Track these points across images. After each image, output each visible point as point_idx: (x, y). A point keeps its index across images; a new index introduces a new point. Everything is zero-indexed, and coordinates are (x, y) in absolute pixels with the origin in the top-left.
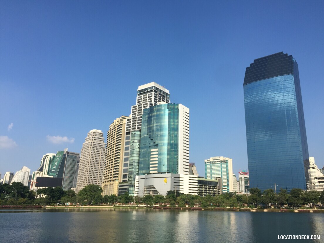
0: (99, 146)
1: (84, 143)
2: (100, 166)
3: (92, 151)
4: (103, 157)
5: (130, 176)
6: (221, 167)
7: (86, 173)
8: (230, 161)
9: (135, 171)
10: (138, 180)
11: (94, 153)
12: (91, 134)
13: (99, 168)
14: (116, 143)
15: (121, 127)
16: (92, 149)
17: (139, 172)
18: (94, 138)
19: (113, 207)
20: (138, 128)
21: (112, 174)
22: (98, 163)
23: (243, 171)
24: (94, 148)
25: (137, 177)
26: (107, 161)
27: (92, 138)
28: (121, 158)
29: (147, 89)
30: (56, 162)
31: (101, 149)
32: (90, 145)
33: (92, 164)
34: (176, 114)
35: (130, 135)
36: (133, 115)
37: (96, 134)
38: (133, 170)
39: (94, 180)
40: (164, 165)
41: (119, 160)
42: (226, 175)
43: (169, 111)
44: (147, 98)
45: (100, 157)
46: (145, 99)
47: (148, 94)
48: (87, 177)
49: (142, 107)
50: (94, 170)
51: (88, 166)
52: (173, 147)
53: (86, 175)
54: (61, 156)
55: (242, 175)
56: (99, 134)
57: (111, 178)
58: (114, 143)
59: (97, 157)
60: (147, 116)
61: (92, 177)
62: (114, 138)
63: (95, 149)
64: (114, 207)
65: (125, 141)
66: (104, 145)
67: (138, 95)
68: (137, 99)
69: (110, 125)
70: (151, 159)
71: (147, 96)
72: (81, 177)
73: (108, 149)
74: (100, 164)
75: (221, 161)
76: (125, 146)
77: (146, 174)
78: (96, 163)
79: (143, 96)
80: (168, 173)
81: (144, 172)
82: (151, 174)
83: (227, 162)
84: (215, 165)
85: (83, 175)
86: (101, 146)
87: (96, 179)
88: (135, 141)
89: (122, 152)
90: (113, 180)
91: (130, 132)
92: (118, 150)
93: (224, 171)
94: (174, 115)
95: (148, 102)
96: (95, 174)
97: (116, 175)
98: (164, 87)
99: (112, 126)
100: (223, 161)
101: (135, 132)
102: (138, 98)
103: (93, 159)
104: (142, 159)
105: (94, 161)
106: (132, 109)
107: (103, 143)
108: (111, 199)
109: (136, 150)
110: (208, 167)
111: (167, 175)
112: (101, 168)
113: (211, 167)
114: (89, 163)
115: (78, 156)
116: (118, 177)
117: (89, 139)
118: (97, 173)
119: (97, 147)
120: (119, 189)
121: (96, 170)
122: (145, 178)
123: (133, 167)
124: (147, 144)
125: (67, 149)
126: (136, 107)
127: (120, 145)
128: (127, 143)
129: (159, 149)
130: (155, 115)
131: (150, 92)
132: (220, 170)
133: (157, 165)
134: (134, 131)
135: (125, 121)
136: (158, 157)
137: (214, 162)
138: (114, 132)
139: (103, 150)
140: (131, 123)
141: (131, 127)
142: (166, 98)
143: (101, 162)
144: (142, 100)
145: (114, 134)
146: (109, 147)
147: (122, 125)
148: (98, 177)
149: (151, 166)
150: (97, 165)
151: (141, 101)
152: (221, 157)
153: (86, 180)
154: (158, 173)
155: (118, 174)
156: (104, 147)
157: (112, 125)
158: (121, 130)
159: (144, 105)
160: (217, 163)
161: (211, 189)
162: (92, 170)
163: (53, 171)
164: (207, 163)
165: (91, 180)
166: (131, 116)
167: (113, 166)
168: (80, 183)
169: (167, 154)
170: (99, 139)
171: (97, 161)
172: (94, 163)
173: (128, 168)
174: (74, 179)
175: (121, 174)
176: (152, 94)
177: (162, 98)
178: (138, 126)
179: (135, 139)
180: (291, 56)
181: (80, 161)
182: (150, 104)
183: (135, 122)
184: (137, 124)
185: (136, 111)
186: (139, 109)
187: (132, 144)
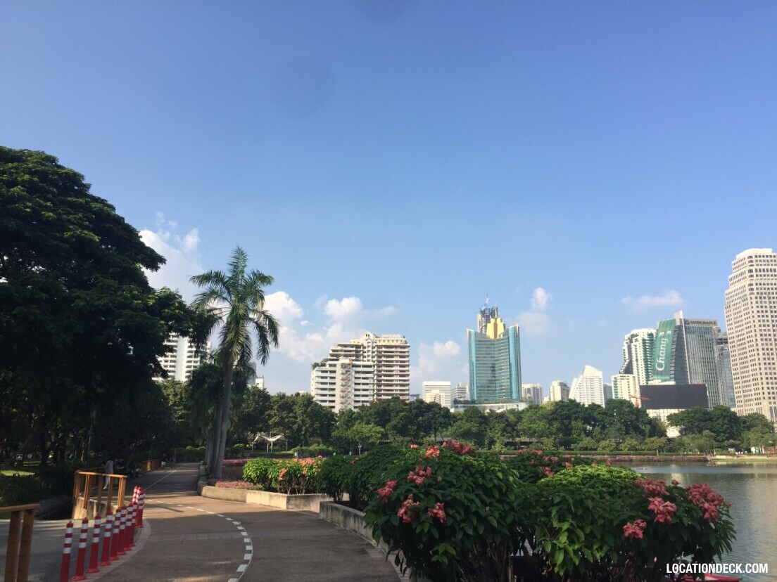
0: (775, 291)
1: (726, 292)
3: (758, 306)
7: (757, 367)
11: (767, 311)
12: (741, 263)
16: (757, 302)
18: (754, 274)
24: (761, 298)
27: (748, 274)
30: (661, 348)
32: (748, 292)
33: (769, 342)
37: (757, 261)
51: (758, 350)
53: (758, 372)
54: (669, 332)
56: (766, 259)
63: (767, 300)
72: (744, 380)
85: (747, 374)
103: (767, 328)
105: (771, 332)
114: (756, 340)
115: (714, 327)
117: (740, 278)
119: (771, 296)
125: (681, 312)
153: (760, 387)
162: (773, 359)
163: (660, 369)
168: (745, 396)
170: (770, 273)
172: (773, 339)
174: (719, 385)
181: (727, 339)
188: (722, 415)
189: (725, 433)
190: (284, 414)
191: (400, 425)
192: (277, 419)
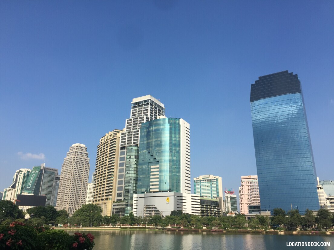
0: (82, 161)
1: (65, 158)
2: (84, 183)
3: (75, 166)
4: (86, 174)
5: (126, 195)
6: (211, 186)
7: (68, 191)
8: (220, 180)
9: (132, 189)
10: (136, 199)
11: (77, 169)
12: (73, 148)
13: (82, 186)
14: (109, 159)
15: (115, 141)
16: (75, 165)
17: (138, 190)
18: (77, 153)
19: (118, 228)
20: (134, 143)
21: (105, 192)
22: (81, 180)
23: (229, 191)
24: (77, 163)
25: (135, 196)
26: (97, 178)
27: (74, 153)
28: (115, 175)
29: (142, 102)
30: (32, 178)
31: (84, 165)
32: (73, 160)
33: (75, 181)
34: (177, 129)
35: (125, 150)
36: (127, 128)
37: (79, 148)
38: (130, 187)
39: (77, 198)
40: (166, 183)
41: (112, 177)
42: (216, 194)
43: (170, 125)
44: (143, 112)
45: (84, 174)
46: (140, 112)
47: (143, 107)
48: (69, 195)
49: (137, 121)
50: (77, 188)
51: (70, 184)
52: (175, 164)
53: (68, 192)
54: (37, 172)
55: (228, 194)
56: (82, 148)
57: (102, 196)
58: (106, 159)
59: (80, 173)
60: (146, 130)
61: (75, 195)
62: (107, 153)
63: (79, 164)
64: (120, 229)
65: (120, 156)
66: (87, 160)
67: (132, 108)
68: (131, 112)
69: (101, 139)
70: (151, 177)
71: (143, 109)
72: (62, 195)
73: (98, 165)
74: (83, 181)
75: (211, 180)
76: (119, 162)
77: (145, 193)
78: (78, 180)
79: (138, 109)
80: (170, 191)
81: (144, 190)
82: (151, 192)
83: (217, 181)
84: (205, 183)
85: (64, 193)
86: (85, 162)
87: (79, 197)
88: (133, 157)
89: (117, 168)
90: (106, 199)
91: (125, 147)
92: (111, 167)
93: (214, 190)
94: (175, 130)
95: (144, 115)
96: (78, 192)
97: (109, 194)
98: (159, 100)
99: (103, 140)
100: (213, 180)
101: (132, 147)
102: (133, 111)
103: (76, 175)
104: (141, 176)
105: (77, 177)
106: (126, 122)
107: (87, 158)
109: (132, 166)
110: (198, 185)
111: (168, 193)
112: (84, 186)
113: (200, 185)
114: (71, 180)
115: (56, 172)
116: (111, 195)
117: (71, 154)
118: (80, 191)
119: (80, 163)
120: (113, 209)
121: (79, 187)
122: (144, 197)
123: (130, 185)
124: (146, 160)
125: (44, 164)
126: (131, 120)
127: (114, 160)
128: (122, 159)
129: (160, 166)
130: (153, 130)
131: (145, 105)
132: (210, 189)
133: (158, 183)
134: (131, 146)
135: (119, 135)
136: (160, 174)
137: (204, 181)
138: (106, 146)
139: (86, 166)
140: (126, 138)
141: (127, 141)
142: (161, 113)
143: (84, 179)
144: (137, 113)
145: (106, 149)
146: (100, 163)
147: (116, 139)
148: (81, 195)
149: (151, 184)
150: (80, 182)
151: (136, 115)
152: (210, 175)
153: (67, 199)
154: (160, 191)
155: (111, 192)
156: (87, 162)
157: (103, 138)
158: (115, 144)
159: (140, 118)
160: (206, 181)
161: (212, 208)
162: (75, 188)
163: (28, 188)
164: (197, 181)
165: (73, 199)
166: (125, 130)
167: (105, 183)
168: (60, 202)
169: (169, 172)
170: (82, 154)
171: (80, 178)
172: (77, 180)
173: (123, 185)
174: (51, 197)
175: (115, 192)
176: (148, 107)
177: (157, 112)
178: (134, 140)
179: (132, 154)
180: (297, 75)
181: (60, 178)
182: (147, 118)
183: (130, 136)
184: (133, 139)
185: (131, 125)
186: (134, 123)
187: (128, 160)
188: (50, 210)
189: (50, 218)
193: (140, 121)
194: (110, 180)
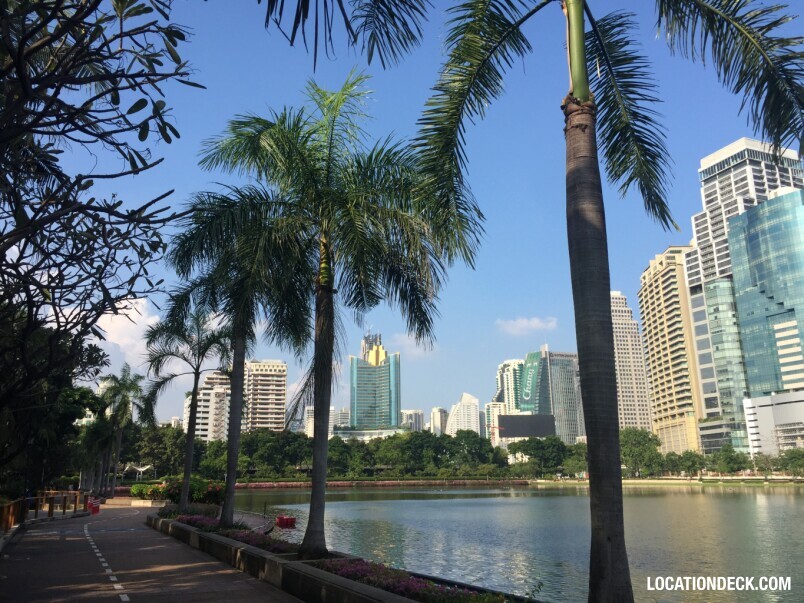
0: (622, 330)
4: (638, 358)
5: (725, 402)
10: (751, 411)
13: (635, 386)
14: (668, 320)
15: (674, 277)
17: (751, 388)
19: (696, 482)
20: (722, 272)
21: (674, 397)
25: (747, 402)
26: (652, 366)
28: (689, 356)
29: (727, 161)
30: (529, 379)
31: (629, 339)
35: (703, 294)
36: (699, 238)
38: (731, 384)
41: (685, 362)
44: (733, 187)
46: (727, 189)
47: (732, 175)
49: (721, 214)
50: (623, 392)
54: (536, 364)
56: (614, 300)
57: (672, 408)
58: (661, 321)
59: (622, 358)
60: (742, 236)
61: (622, 407)
62: (660, 307)
64: (701, 482)
65: (692, 310)
66: (633, 326)
67: (703, 183)
68: (703, 194)
69: (642, 276)
70: (781, 352)
71: (732, 180)
73: (648, 336)
76: (693, 325)
77: (773, 394)
79: (720, 182)
81: (766, 387)
82: (788, 391)
86: (627, 330)
89: (690, 340)
90: (682, 414)
91: (700, 285)
92: (676, 337)
95: (737, 195)
96: (625, 401)
97: (685, 402)
99: (647, 278)
101: (717, 284)
102: (706, 190)
104: (753, 354)
105: (618, 368)
106: (694, 223)
107: (631, 322)
108: (688, 464)
109: (727, 331)
112: (639, 386)
115: (575, 361)
116: (690, 404)
118: (631, 399)
119: (618, 334)
120: (703, 436)
121: (627, 390)
122: (772, 405)
123: (730, 376)
124: (759, 312)
125: (546, 346)
126: (704, 215)
128: (699, 316)
129: (799, 322)
130: (767, 229)
131: (736, 167)
133: (801, 366)
134: (714, 281)
135: (681, 259)
136: (802, 344)
138: (655, 291)
139: (633, 339)
140: (700, 262)
141: (702, 272)
142: (791, 175)
143: (635, 370)
144: (718, 195)
145: (656, 297)
146: (650, 332)
147: (673, 270)
148: (637, 408)
149: (784, 369)
150: (626, 377)
151: (716, 198)
155: (689, 398)
156: (634, 331)
157: (646, 274)
158: (675, 283)
159: (726, 206)
163: (527, 399)
166: (694, 242)
167: (672, 377)
170: (618, 314)
171: (626, 368)
172: (619, 374)
173: (715, 379)
174: (578, 415)
175: (699, 397)
176: (744, 171)
177: (778, 176)
178: (720, 265)
179: (720, 302)
182: (745, 201)
183: (709, 257)
184: (716, 263)
185: (706, 228)
186: (713, 222)
187: (712, 317)
189: (554, 460)
190: (154, 445)
191: (266, 455)
192: (147, 450)
193: (729, 212)
194: (681, 370)
